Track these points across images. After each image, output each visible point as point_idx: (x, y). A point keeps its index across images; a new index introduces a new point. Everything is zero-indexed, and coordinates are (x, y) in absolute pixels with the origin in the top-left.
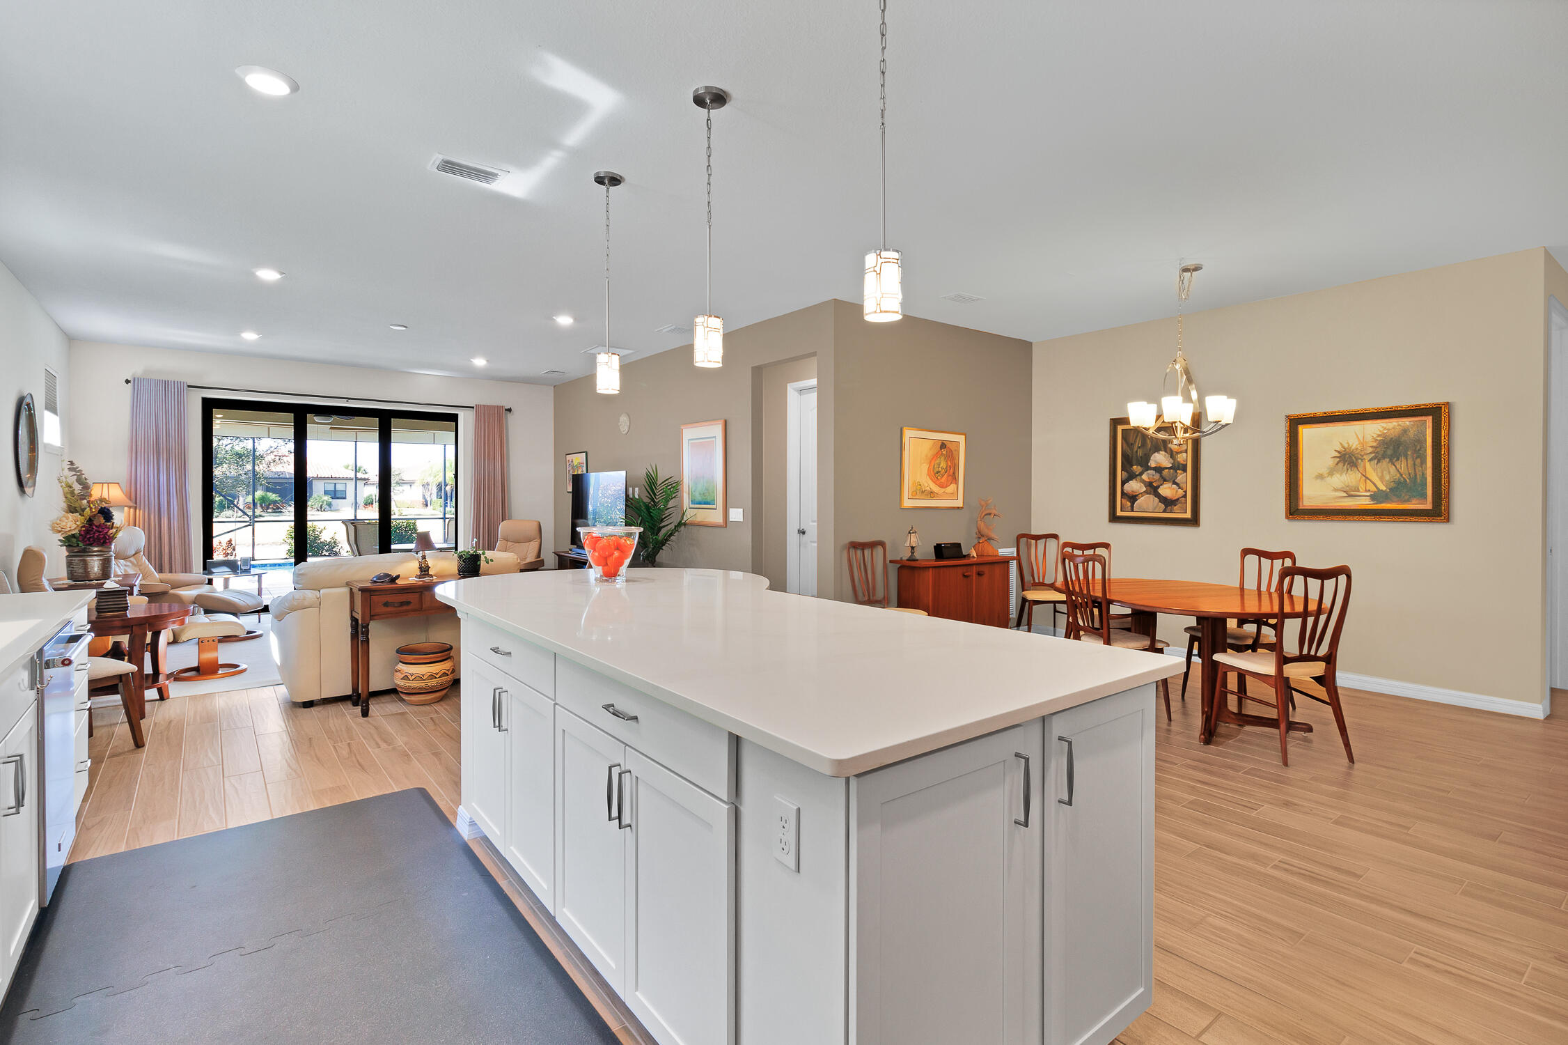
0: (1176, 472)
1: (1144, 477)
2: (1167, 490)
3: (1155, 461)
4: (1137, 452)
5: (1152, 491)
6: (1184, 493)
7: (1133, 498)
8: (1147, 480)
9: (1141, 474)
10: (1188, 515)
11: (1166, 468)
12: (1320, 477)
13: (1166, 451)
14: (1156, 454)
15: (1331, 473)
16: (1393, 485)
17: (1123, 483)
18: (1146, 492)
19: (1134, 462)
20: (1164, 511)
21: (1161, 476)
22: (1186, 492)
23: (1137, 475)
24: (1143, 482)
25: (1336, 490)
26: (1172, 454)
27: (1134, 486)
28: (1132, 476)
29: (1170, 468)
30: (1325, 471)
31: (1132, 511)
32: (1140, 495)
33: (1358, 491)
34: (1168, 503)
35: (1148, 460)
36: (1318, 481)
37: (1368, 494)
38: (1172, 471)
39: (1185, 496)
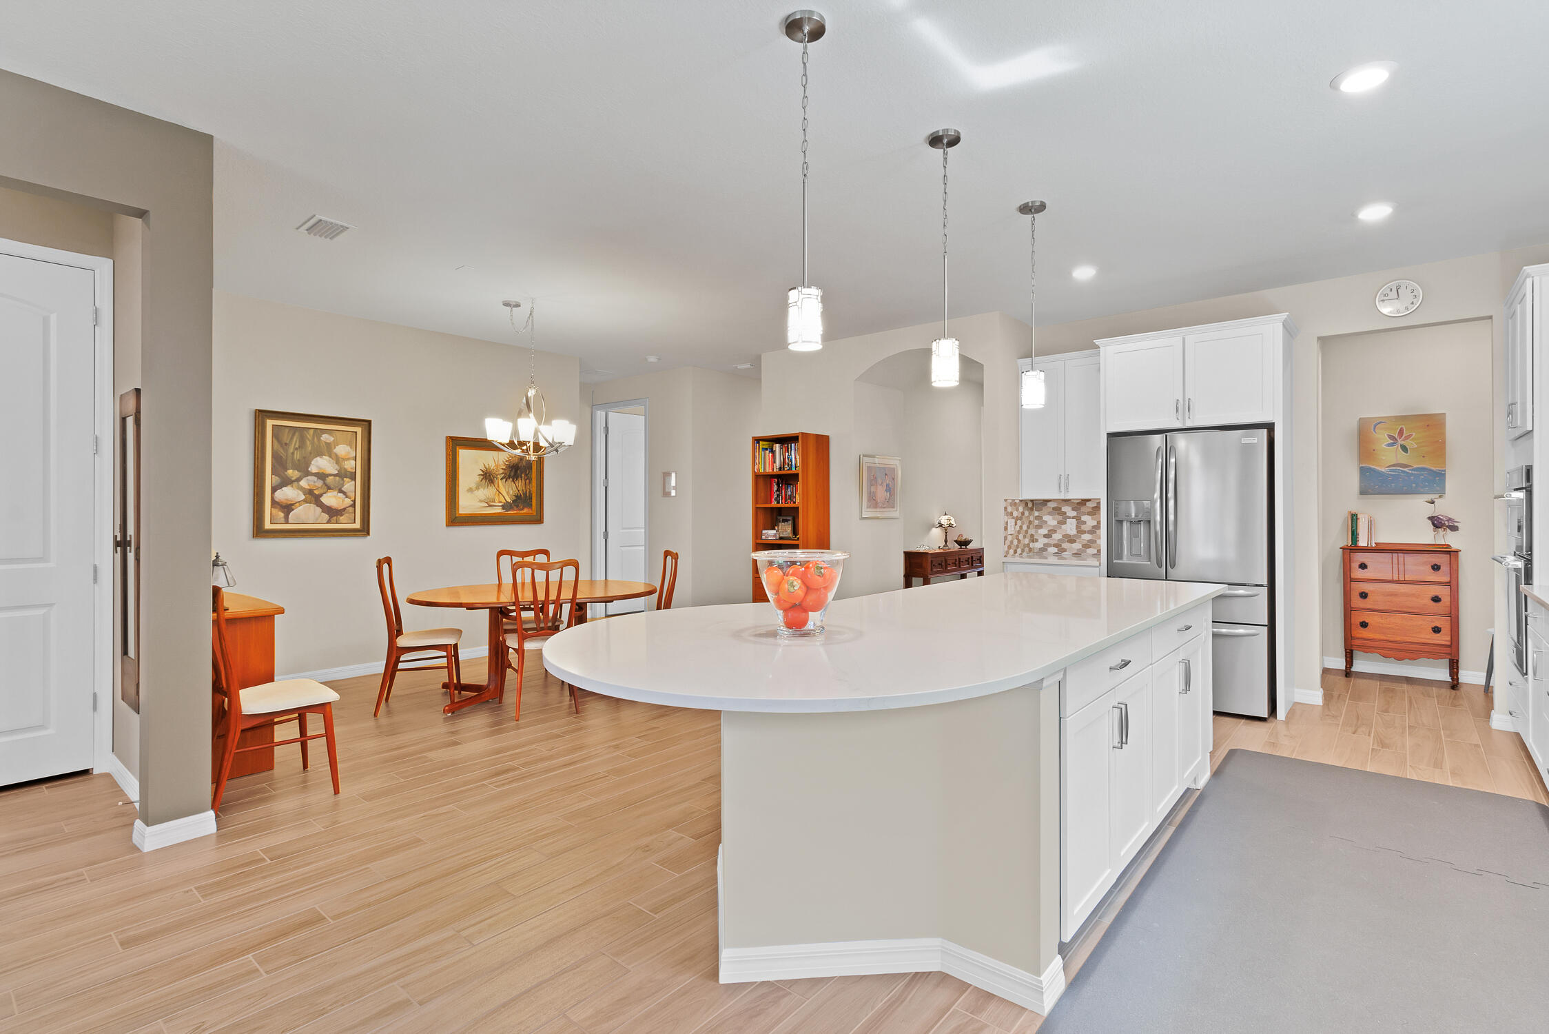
0: (343, 480)
1: (303, 483)
2: (330, 499)
3: (318, 467)
4: (293, 453)
5: (313, 499)
6: (352, 502)
7: (287, 508)
8: (307, 487)
9: (298, 480)
10: (357, 525)
11: (331, 475)
12: (470, 490)
13: (330, 457)
14: (318, 458)
15: (477, 488)
16: (514, 498)
17: (274, 490)
18: (305, 501)
19: (289, 465)
20: (329, 522)
21: (324, 483)
22: (354, 501)
23: (294, 481)
24: (301, 489)
25: (481, 501)
26: (338, 460)
27: (288, 494)
28: (286, 482)
29: (335, 475)
30: (473, 486)
31: (287, 522)
32: (297, 504)
33: (495, 502)
34: (333, 513)
35: (308, 464)
36: (469, 493)
37: (500, 504)
38: (337, 478)
39: (354, 505)
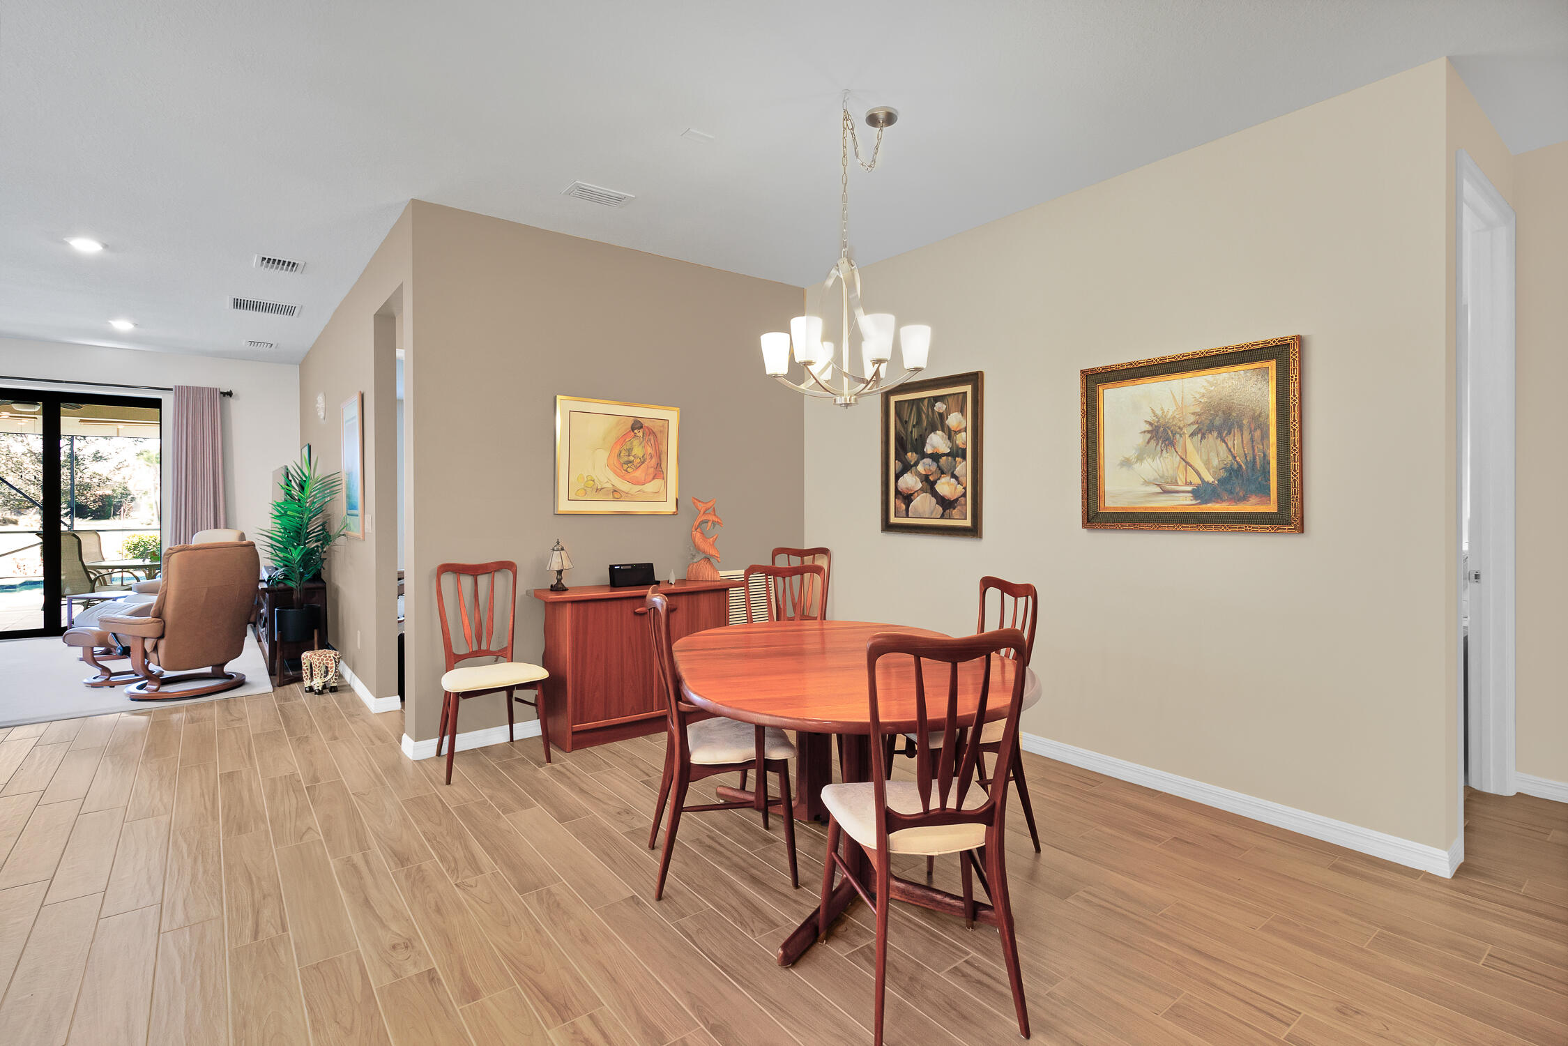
0: (955, 460)
1: (920, 468)
2: (946, 487)
3: (933, 447)
4: (911, 432)
5: (929, 487)
6: (963, 490)
7: (907, 498)
8: (924, 473)
9: (916, 464)
10: (968, 523)
11: (944, 455)
12: (1126, 463)
13: (943, 431)
14: (932, 435)
15: (1140, 459)
16: (1223, 474)
17: (897, 477)
18: (922, 490)
19: (909, 446)
20: (942, 517)
21: (938, 466)
22: (965, 488)
23: (912, 466)
24: (918, 474)
25: (1147, 483)
26: (950, 435)
27: (910, 481)
28: (906, 468)
29: (947, 455)
30: (1132, 454)
31: (907, 516)
32: (916, 494)
33: (1176, 483)
34: (947, 504)
35: (923, 444)
36: (1124, 469)
37: (1189, 488)
38: (950, 458)
39: (964, 495)
